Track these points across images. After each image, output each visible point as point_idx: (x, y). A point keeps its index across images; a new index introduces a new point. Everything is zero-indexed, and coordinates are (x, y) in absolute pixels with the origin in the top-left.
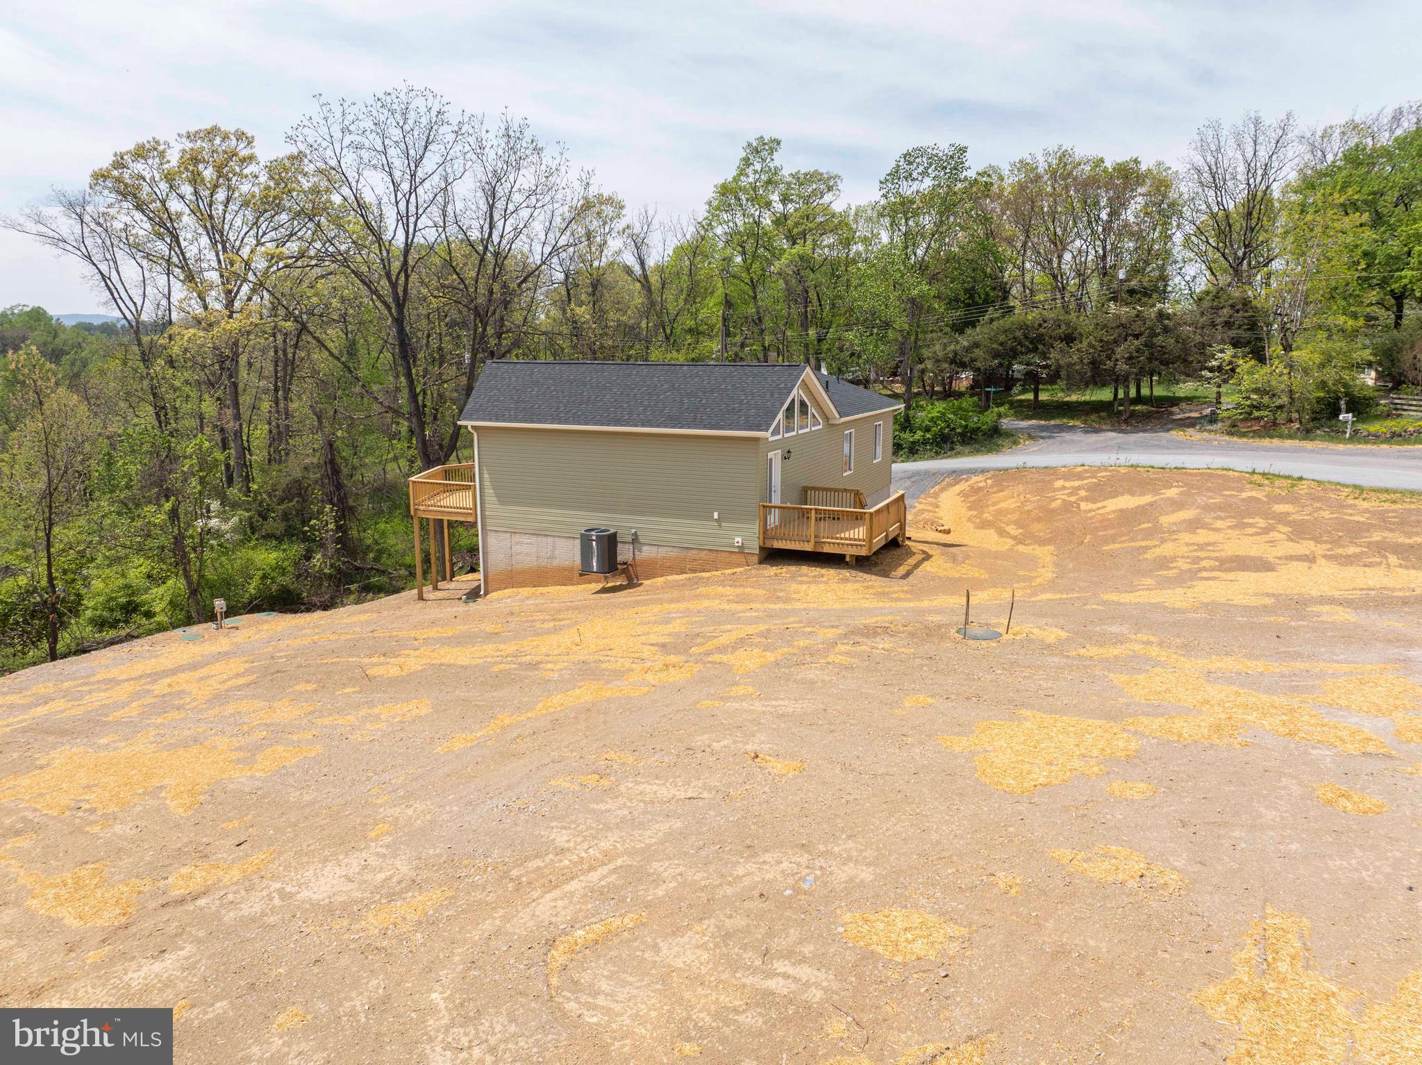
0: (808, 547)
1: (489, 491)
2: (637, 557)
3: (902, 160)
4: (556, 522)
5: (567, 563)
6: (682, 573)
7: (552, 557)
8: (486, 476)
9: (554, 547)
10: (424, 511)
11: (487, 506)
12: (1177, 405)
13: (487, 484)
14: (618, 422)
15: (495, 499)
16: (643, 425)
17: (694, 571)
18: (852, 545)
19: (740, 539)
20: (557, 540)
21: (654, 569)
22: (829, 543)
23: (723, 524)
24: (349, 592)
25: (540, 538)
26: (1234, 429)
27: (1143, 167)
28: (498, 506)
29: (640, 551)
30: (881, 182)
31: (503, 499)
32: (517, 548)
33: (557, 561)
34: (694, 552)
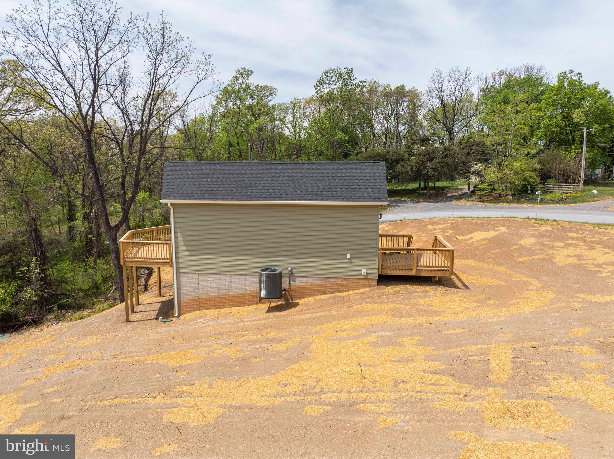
0: (413, 273)
1: (182, 246)
2: (292, 286)
3: (324, 75)
4: (231, 265)
5: (240, 292)
6: (324, 294)
7: (230, 288)
8: (180, 236)
9: (231, 282)
10: (131, 262)
11: (180, 256)
12: (445, 190)
13: (180, 242)
14: (280, 198)
15: (187, 252)
16: (299, 200)
17: (333, 292)
18: (440, 270)
19: (365, 271)
20: (233, 277)
21: (304, 293)
22: (425, 270)
23: (353, 261)
24: (51, 311)
25: (220, 277)
26: (481, 199)
27: (407, 89)
28: (189, 257)
29: (294, 281)
30: (314, 86)
31: (192, 251)
32: (203, 284)
33: (233, 291)
34: (332, 280)
